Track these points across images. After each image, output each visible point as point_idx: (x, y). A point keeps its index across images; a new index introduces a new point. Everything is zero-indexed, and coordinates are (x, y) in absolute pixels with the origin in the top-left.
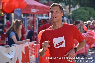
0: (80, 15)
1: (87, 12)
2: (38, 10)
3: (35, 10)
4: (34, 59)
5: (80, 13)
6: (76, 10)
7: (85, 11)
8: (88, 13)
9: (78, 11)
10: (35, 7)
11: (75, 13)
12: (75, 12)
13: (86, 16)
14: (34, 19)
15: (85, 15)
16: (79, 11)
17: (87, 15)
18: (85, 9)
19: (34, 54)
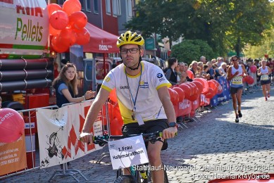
0: (185, 53)
1: (197, 48)
2: (111, 47)
3: (105, 46)
4: (101, 126)
5: (186, 49)
6: (179, 45)
7: (193, 46)
8: (199, 49)
9: (181, 47)
10: (106, 41)
11: (177, 50)
12: (177, 48)
13: (194, 54)
14: (104, 61)
15: (193, 52)
16: (184, 46)
17: (196, 53)
18: (194, 43)
19: (101, 119)
